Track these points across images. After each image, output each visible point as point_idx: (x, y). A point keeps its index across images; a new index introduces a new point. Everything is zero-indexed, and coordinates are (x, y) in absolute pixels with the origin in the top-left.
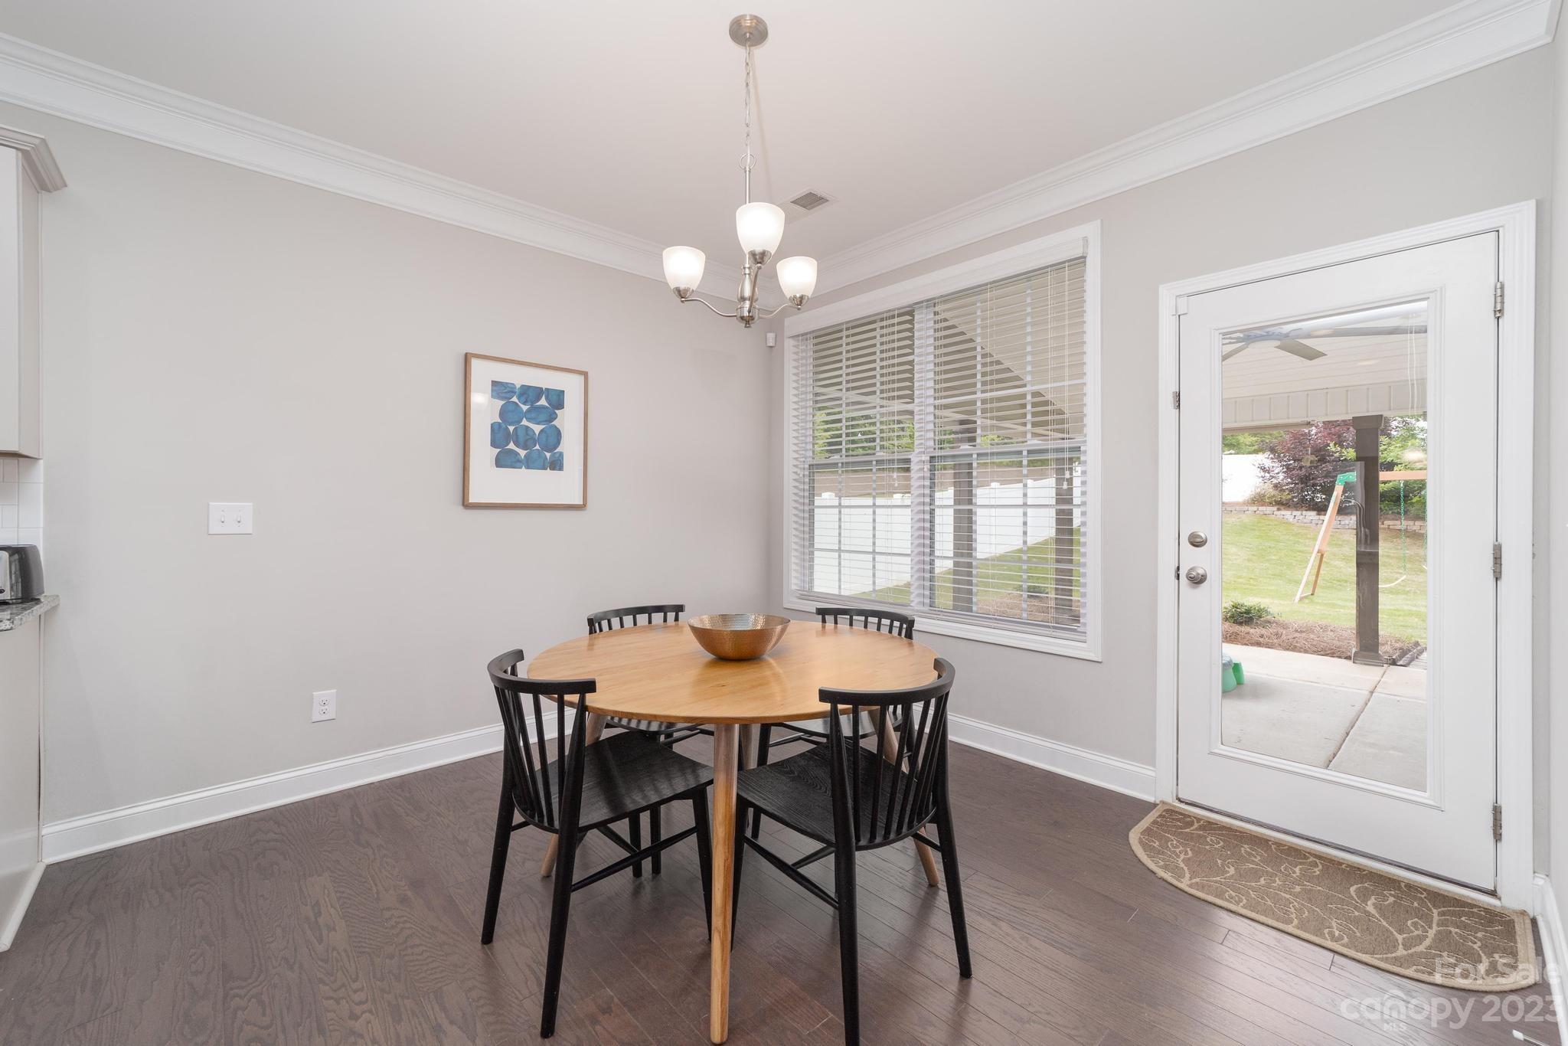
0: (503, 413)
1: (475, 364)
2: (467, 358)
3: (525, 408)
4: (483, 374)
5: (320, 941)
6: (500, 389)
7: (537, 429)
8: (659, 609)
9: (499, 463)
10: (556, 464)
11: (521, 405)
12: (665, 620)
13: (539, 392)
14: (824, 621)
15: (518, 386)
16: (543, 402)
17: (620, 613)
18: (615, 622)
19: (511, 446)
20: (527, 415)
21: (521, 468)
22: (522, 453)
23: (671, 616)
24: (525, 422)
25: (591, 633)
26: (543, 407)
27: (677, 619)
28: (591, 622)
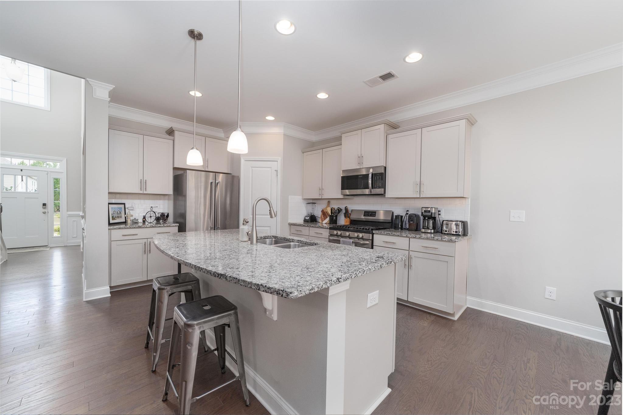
5: (525, 370)
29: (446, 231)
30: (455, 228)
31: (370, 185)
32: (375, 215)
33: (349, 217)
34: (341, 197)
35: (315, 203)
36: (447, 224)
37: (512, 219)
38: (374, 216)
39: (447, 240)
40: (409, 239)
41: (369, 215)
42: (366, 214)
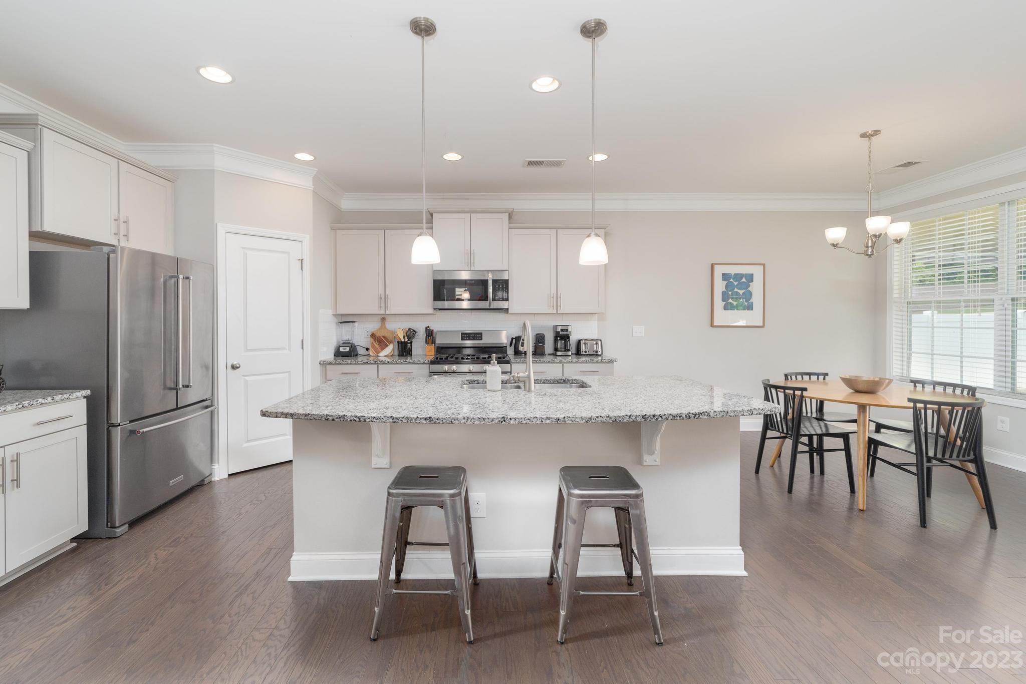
0: (727, 287)
1: (716, 267)
2: (713, 266)
3: (736, 283)
4: (719, 271)
6: (725, 277)
7: (741, 292)
8: (814, 374)
9: (725, 308)
10: (750, 307)
11: (735, 283)
12: (818, 379)
13: (742, 276)
14: (915, 386)
15: (733, 274)
16: (744, 280)
17: (797, 374)
18: (794, 377)
19: (730, 301)
20: (737, 287)
21: (734, 310)
22: (735, 303)
23: (821, 378)
24: (736, 290)
25: (786, 380)
26: (744, 282)
27: (824, 379)
28: (786, 376)
29: (586, 352)
30: (584, 348)
31: (490, 295)
32: (481, 337)
33: (434, 342)
34: (431, 311)
35: (355, 322)
36: (585, 344)
37: (635, 335)
38: (480, 340)
39: (607, 361)
40: (563, 365)
41: (471, 338)
42: (464, 337)
